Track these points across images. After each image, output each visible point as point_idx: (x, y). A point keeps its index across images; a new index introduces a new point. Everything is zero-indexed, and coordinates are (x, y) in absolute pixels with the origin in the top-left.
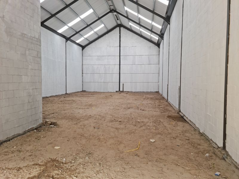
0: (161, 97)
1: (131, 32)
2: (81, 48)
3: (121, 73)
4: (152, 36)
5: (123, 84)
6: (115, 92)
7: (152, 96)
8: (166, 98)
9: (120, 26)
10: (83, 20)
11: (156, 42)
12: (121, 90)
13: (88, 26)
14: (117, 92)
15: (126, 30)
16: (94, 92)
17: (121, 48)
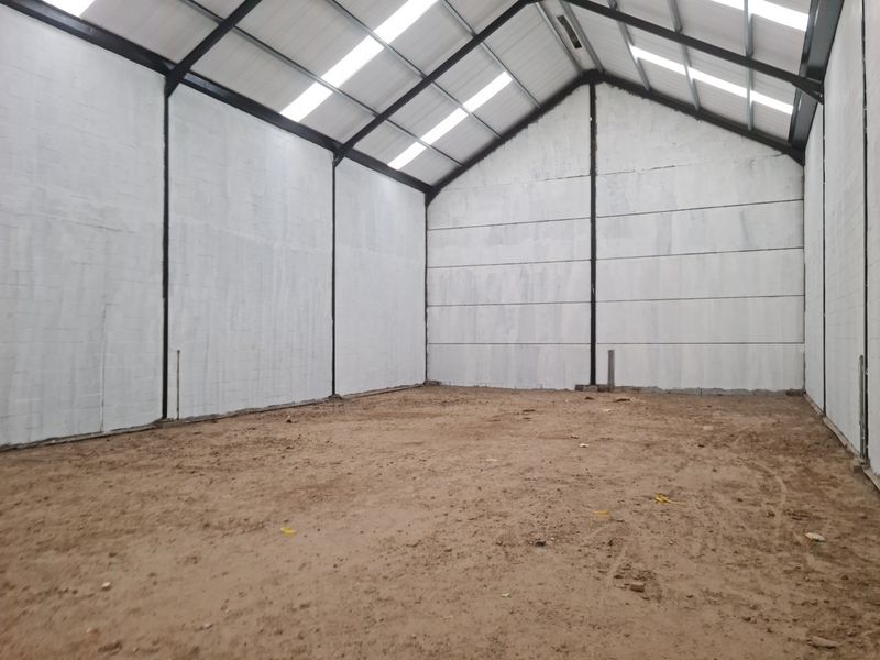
0: (818, 427)
1: (646, 101)
2: (421, 196)
3: (598, 298)
4: (757, 97)
5: (611, 353)
6: (572, 388)
7: (757, 423)
8: (856, 446)
9: (593, 77)
10: (393, 52)
11: (784, 133)
12: (602, 379)
13: (427, 80)
14: (579, 388)
15: (624, 94)
16: (476, 389)
17: (598, 179)
